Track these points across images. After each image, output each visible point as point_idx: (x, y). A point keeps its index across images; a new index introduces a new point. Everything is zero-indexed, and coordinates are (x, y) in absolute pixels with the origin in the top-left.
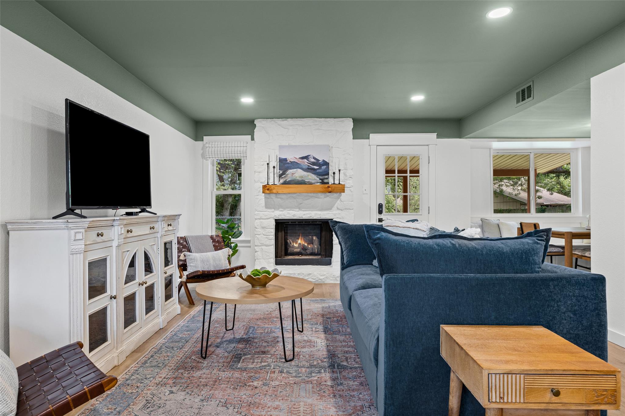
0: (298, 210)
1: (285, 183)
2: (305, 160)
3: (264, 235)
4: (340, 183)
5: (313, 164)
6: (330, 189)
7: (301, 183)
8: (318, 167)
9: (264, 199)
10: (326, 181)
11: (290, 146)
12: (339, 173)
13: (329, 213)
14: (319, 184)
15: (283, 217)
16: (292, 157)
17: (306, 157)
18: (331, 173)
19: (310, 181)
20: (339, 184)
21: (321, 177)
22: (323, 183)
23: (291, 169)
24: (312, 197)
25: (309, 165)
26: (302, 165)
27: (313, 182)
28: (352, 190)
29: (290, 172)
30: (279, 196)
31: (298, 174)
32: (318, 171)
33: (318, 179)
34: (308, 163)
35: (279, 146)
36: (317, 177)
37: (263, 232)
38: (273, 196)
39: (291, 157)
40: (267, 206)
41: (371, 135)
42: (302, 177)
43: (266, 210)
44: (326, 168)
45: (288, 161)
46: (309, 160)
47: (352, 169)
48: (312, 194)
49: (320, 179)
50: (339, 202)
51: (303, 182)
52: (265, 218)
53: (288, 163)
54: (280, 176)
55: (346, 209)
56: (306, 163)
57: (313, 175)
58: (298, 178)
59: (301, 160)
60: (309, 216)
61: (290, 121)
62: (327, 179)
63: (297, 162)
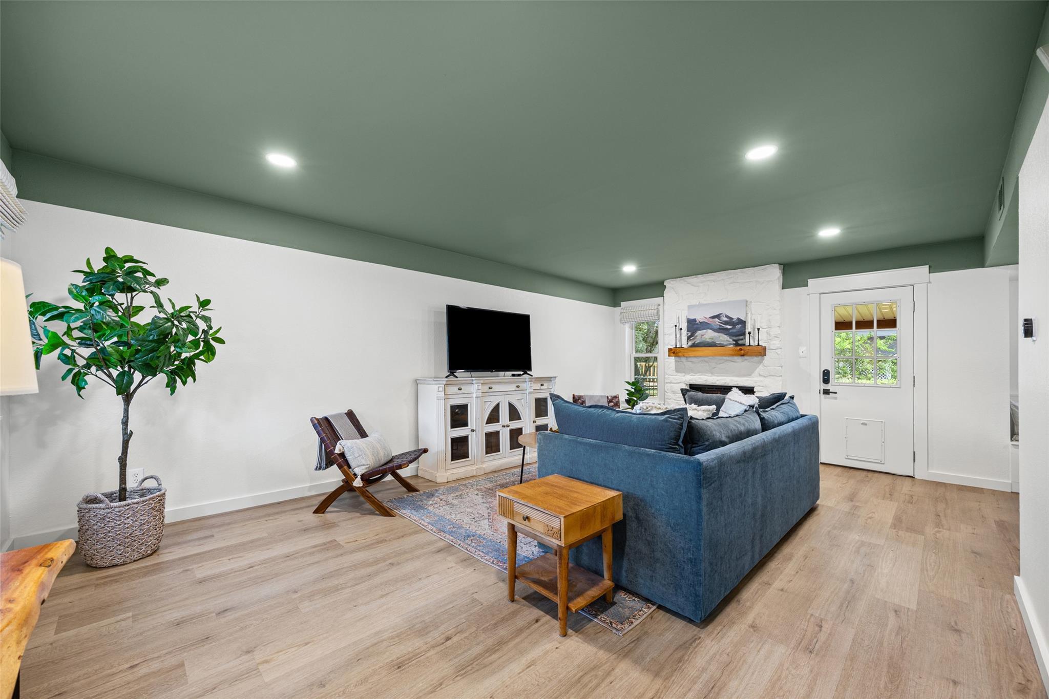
0: (710, 375)
1: (694, 345)
2: (717, 320)
3: (675, 400)
4: (760, 344)
5: (726, 323)
6: (742, 352)
7: (712, 345)
8: (731, 327)
9: (674, 363)
10: (740, 342)
11: (700, 305)
12: (758, 333)
13: (748, 380)
14: (732, 346)
15: (695, 382)
16: (702, 317)
17: (718, 316)
18: (747, 331)
19: (722, 343)
20: (758, 345)
21: (735, 338)
22: (737, 344)
23: (700, 330)
24: (727, 360)
25: (721, 324)
26: (713, 325)
27: (725, 343)
28: (779, 353)
29: (699, 333)
30: (690, 359)
31: (708, 335)
32: (731, 331)
33: (731, 340)
34: (719, 322)
35: (688, 306)
36: (730, 338)
37: (674, 397)
38: (683, 359)
39: (700, 317)
40: (678, 370)
41: (810, 282)
42: (712, 339)
43: (676, 374)
44: (741, 327)
45: (698, 322)
46: (721, 319)
48: (727, 358)
49: (734, 340)
50: (761, 366)
51: (712, 344)
52: (676, 382)
53: (697, 324)
54: (689, 338)
55: (770, 376)
56: (717, 323)
57: (725, 336)
58: (708, 340)
59: (711, 320)
60: (723, 382)
61: (701, 277)
62: (742, 339)
63: (707, 323)
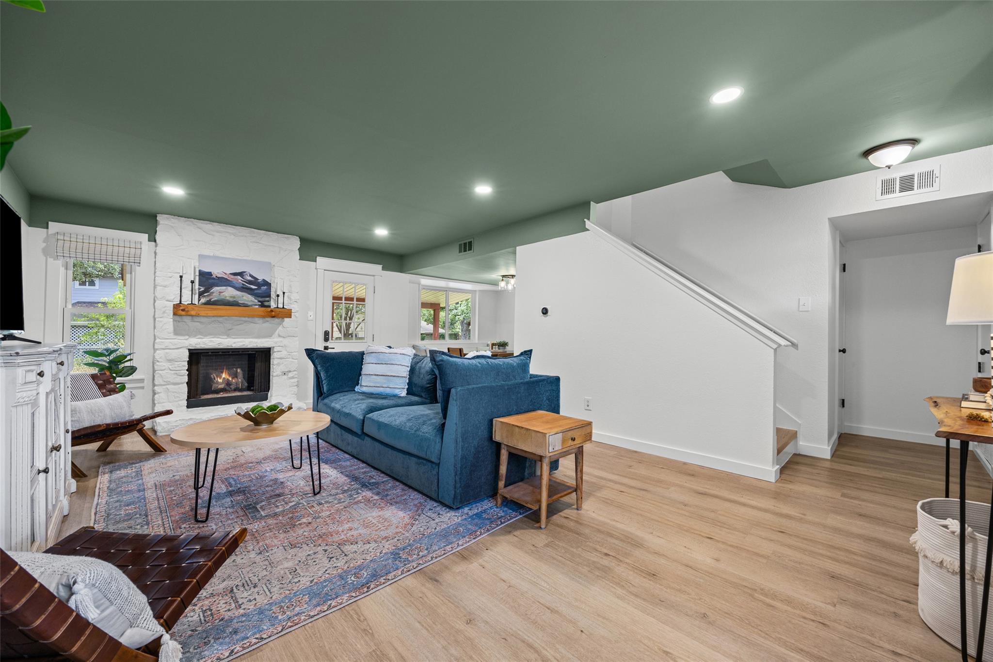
0: (226, 337)
1: (208, 303)
2: (239, 277)
3: (171, 370)
4: (285, 307)
5: (250, 282)
6: (273, 313)
7: (234, 304)
8: (256, 287)
9: (172, 323)
10: (266, 304)
11: (216, 258)
12: (284, 296)
13: (269, 341)
14: (257, 307)
15: (203, 346)
16: (220, 271)
17: (241, 274)
18: (273, 295)
19: (246, 303)
20: (283, 308)
21: (260, 299)
22: (262, 306)
23: (217, 286)
24: (246, 322)
25: (244, 283)
26: (234, 282)
27: (250, 304)
28: (297, 316)
29: (216, 289)
30: (196, 319)
31: (229, 293)
32: (256, 291)
33: (256, 301)
34: (242, 280)
35: (199, 255)
36: (256, 299)
37: (170, 367)
38: (187, 319)
39: (217, 270)
40: (177, 332)
41: (319, 259)
42: (234, 297)
43: (175, 337)
44: (266, 289)
45: (214, 276)
46: (244, 277)
47: (297, 293)
48: (247, 319)
49: (259, 301)
50: (280, 328)
51: (234, 303)
52: (174, 347)
53: (214, 279)
54: (201, 294)
55: (289, 336)
56: (240, 281)
57: (250, 296)
58: (228, 298)
59: (232, 277)
60: (241, 344)
61: (217, 226)
62: (268, 301)
63: (226, 279)
